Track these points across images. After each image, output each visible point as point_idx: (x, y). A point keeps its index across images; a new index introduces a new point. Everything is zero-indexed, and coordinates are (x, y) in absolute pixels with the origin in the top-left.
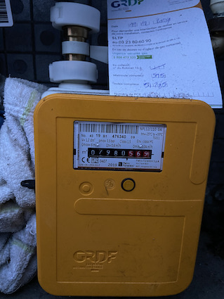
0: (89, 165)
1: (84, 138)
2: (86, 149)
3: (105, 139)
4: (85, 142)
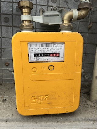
0: (35, 61)
1: (32, 50)
2: (33, 54)
3: (41, 49)
4: (33, 51)
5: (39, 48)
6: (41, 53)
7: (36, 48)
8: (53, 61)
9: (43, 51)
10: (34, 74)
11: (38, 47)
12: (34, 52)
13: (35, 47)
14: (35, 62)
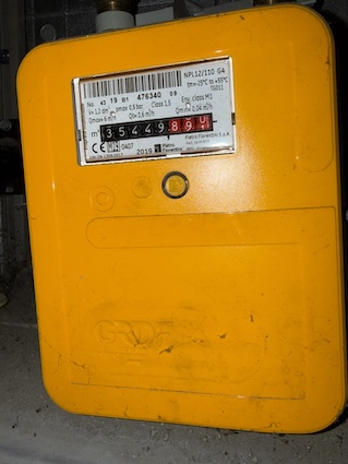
1: (93, 109)
2: (96, 127)
3: (126, 104)
4: (94, 116)
5: (119, 97)
6: (130, 121)
7: (107, 98)
9: (135, 112)
11: (113, 96)
12: (99, 117)
13: (101, 99)
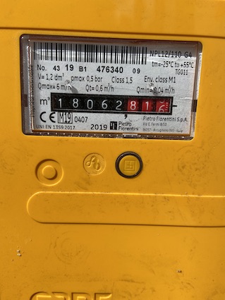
0: (53, 127)
3: (83, 74)
8: (140, 131)
10: (46, 189)
11: (69, 63)
12: (50, 83)
13: (55, 63)
14: (52, 133)
